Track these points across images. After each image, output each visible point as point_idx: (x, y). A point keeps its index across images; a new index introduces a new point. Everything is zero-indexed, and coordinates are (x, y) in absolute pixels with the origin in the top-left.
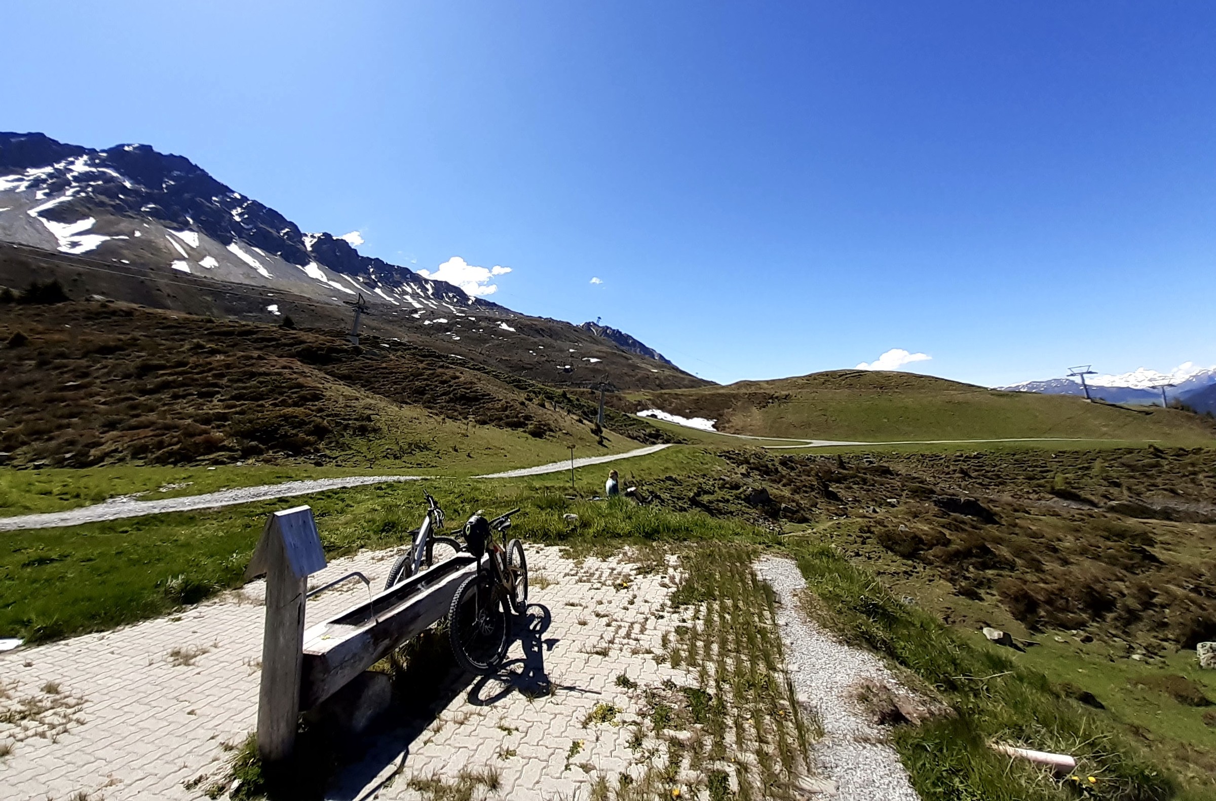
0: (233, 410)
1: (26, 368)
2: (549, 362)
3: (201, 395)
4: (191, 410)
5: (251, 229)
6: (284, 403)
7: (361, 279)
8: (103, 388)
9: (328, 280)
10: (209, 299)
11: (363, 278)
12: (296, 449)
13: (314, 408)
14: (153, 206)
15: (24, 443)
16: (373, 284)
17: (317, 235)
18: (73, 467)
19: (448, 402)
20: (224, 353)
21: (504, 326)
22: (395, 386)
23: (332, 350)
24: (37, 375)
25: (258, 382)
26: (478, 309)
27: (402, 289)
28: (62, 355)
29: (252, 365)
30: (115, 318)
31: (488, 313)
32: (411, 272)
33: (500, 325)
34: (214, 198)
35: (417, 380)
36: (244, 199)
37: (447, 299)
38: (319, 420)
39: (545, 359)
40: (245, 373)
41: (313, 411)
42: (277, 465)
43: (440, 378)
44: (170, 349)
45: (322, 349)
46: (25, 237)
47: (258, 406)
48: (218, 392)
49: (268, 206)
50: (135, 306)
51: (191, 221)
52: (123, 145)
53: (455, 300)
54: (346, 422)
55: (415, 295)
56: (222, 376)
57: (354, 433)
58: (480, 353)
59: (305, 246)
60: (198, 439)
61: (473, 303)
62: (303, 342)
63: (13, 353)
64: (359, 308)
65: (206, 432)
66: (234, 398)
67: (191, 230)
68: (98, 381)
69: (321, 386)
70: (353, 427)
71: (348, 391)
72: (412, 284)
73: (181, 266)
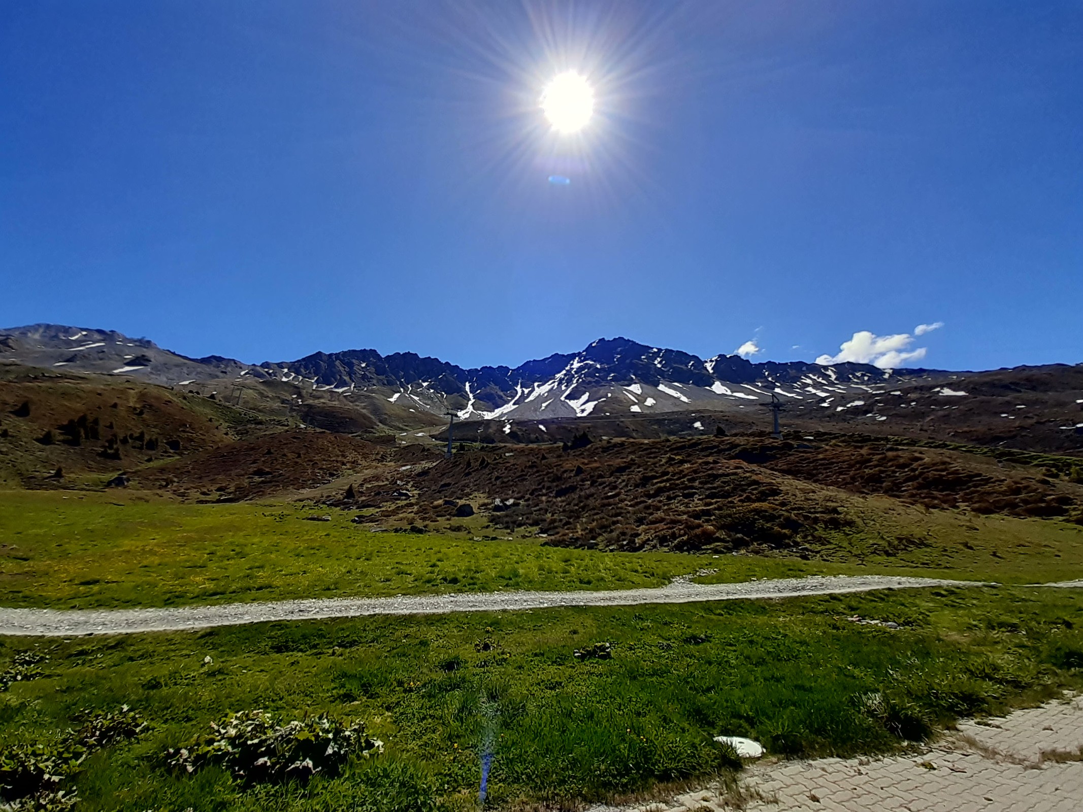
0: (711, 507)
1: (587, 486)
2: (1043, 423)
3: (685, 496)
4: (682, 508)
5: (669, 371)
6: (748, 499)
7: (760, 384)
8: (627, 495)
9: (732, 392)
10: (656, 427)
11: (761, 382)
12: (779, 542)
13: (777, 502)
14: (612, 375)
15: (600, 534)
16: (772, 385)
17: (713, 359)
18: (629, 551)
19: (918, 488)
20: (689, 462)
21: (947, 392)
22: (841, 477)
23: (764, 448)
24: (593, 490)
25: (722, 482)
26: (900, 380)
27: (802, 382)
28: (601, 476)
29: (712, 469)
30: (616, 449)
31: (915, 382)
32: (806, 364)
33: (939, 392)
34: (643, 357)
35: (866, 467)
36: (660, 350)
37: (855, 380)
38: (786, 514)
39: (1034, 420)
40: (709, 476)
41: (777, 505)
42: (767, 557)
43: (895, 462)
44: (654, 464)
45: (756, 449)
46: (562, 414)
47: (729, 502)
48: (695, 493)
49: (675, 349)
50: (623, 439)
51: (634, 377)
52: (591, 344)
53: (866, 378)
54: (813, 516)
55: (816, 385)
56: (692, 480)
57: (827, 527)
58: (921, 430)
59: (708, 371)
60: (698, 531)
61: (890, 376)
62: (738, 445)
63: (578, 478)
64: (774, 407)
65: (699, 526)
66: (707, 497)
67: (635, 383)
68: (623, 491)
69: (774, 481)
70: (823, 521)
71: (801, 484)
72: (811, 375)
73: (635, 409)
